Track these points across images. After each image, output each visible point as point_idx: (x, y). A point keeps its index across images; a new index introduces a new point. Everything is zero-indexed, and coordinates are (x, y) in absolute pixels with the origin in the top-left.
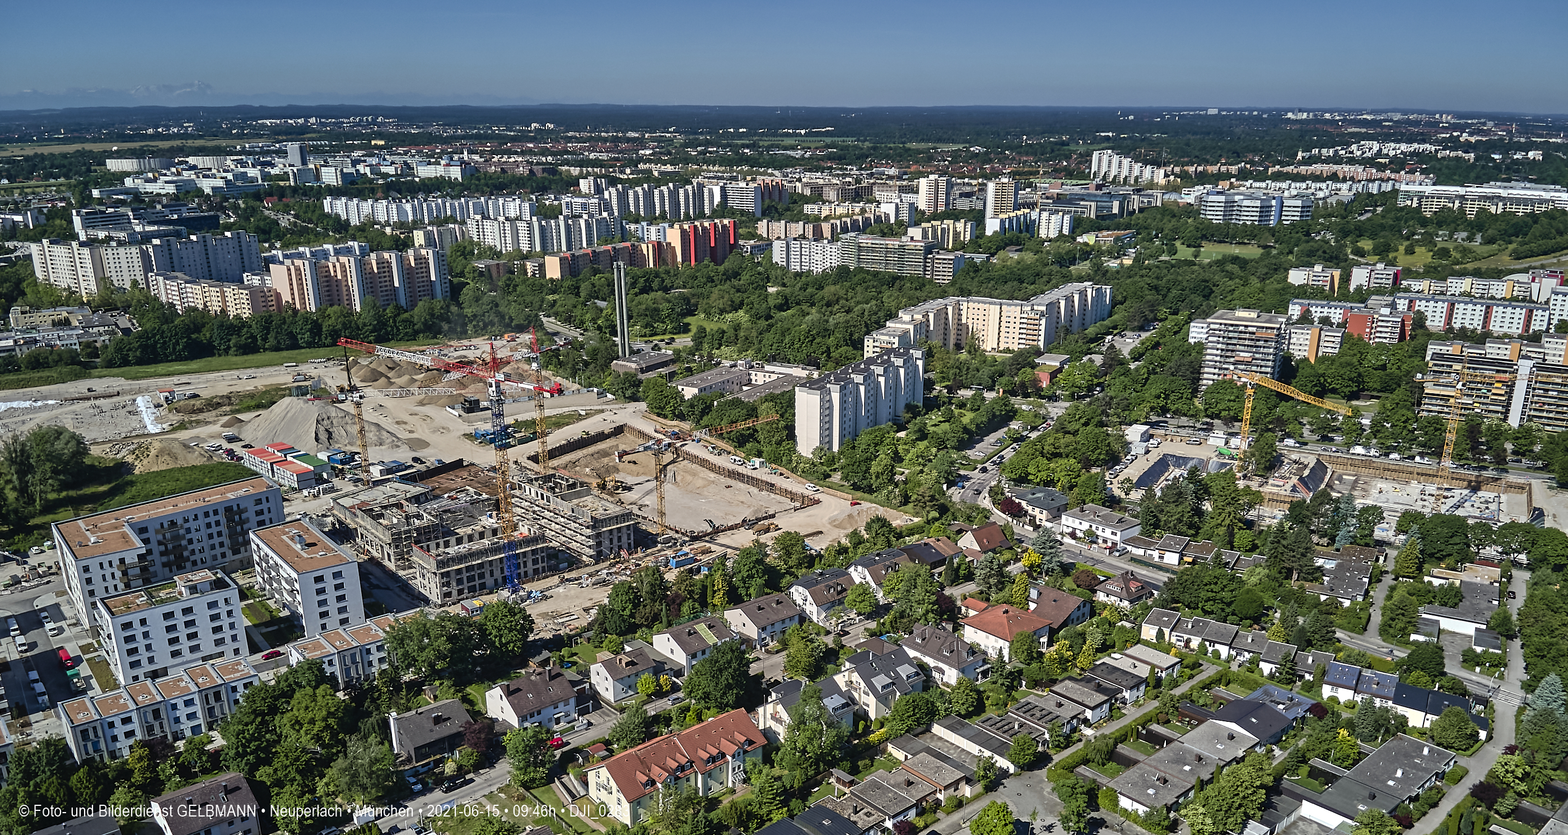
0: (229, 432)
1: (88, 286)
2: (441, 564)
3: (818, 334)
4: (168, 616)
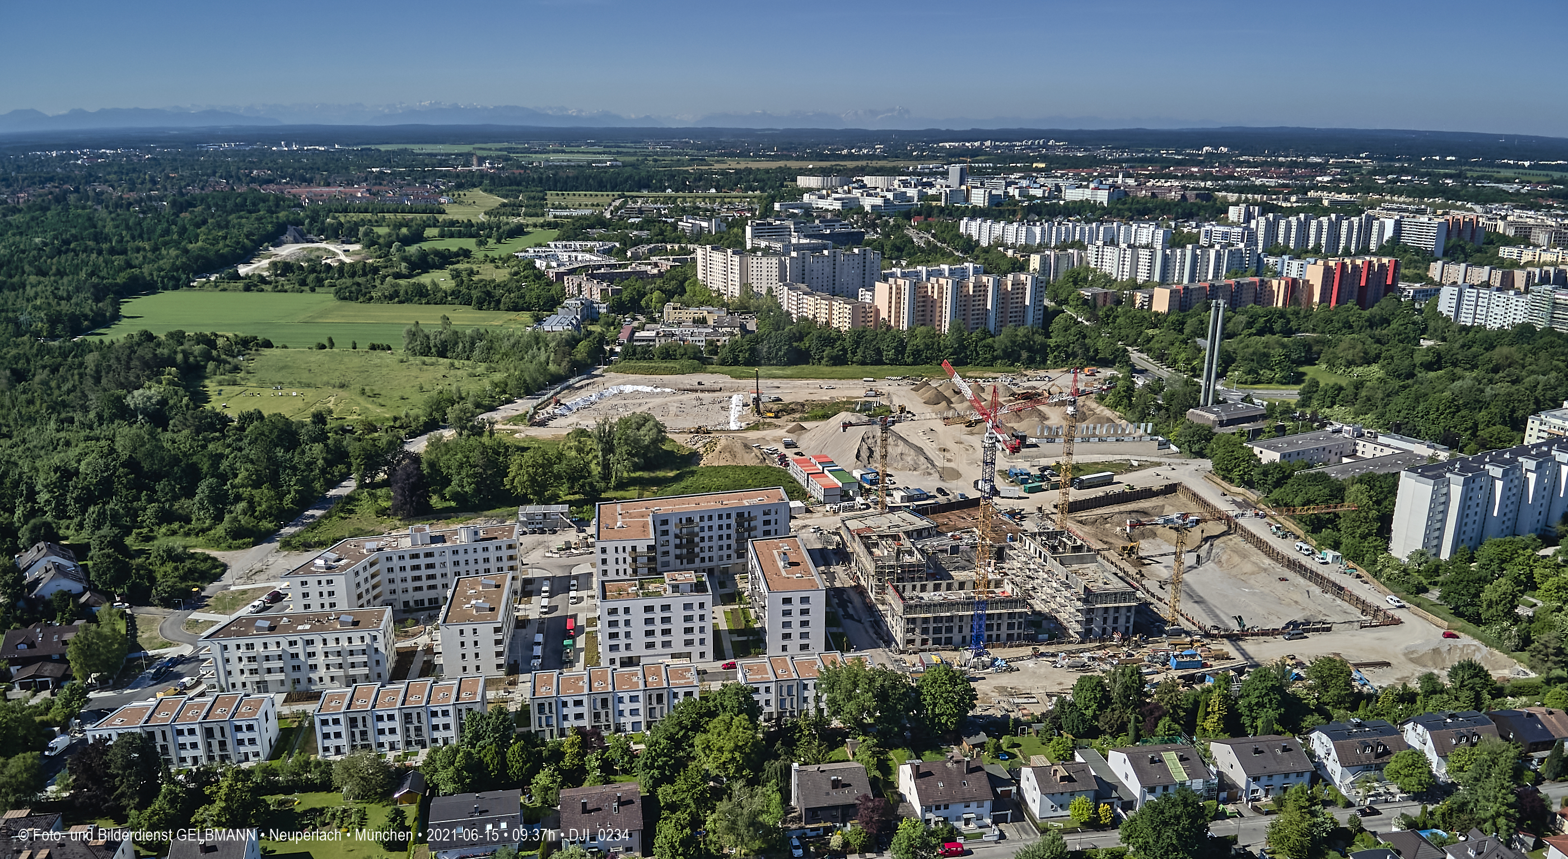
0: (790, 438)
1: (734, 290)
2: (911, 609)
3: (1465, 405)
4: (649, 609)
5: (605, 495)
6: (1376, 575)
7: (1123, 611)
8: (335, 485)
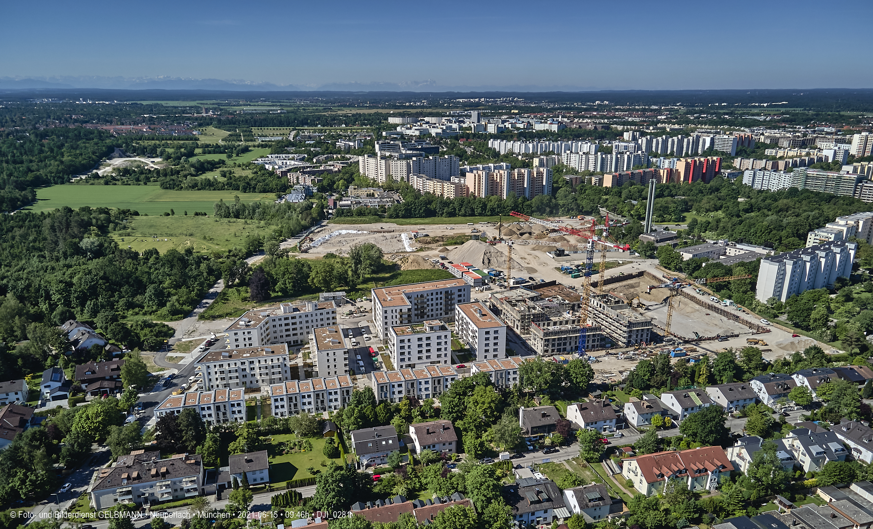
0: (442, 254)
1: (382, 179)
2: (546, 334)
3: (774, 228)
4: (420, 339)
5: (358, 287)
6: (753, 310)
7: (645, 331)
8: (211, 286)
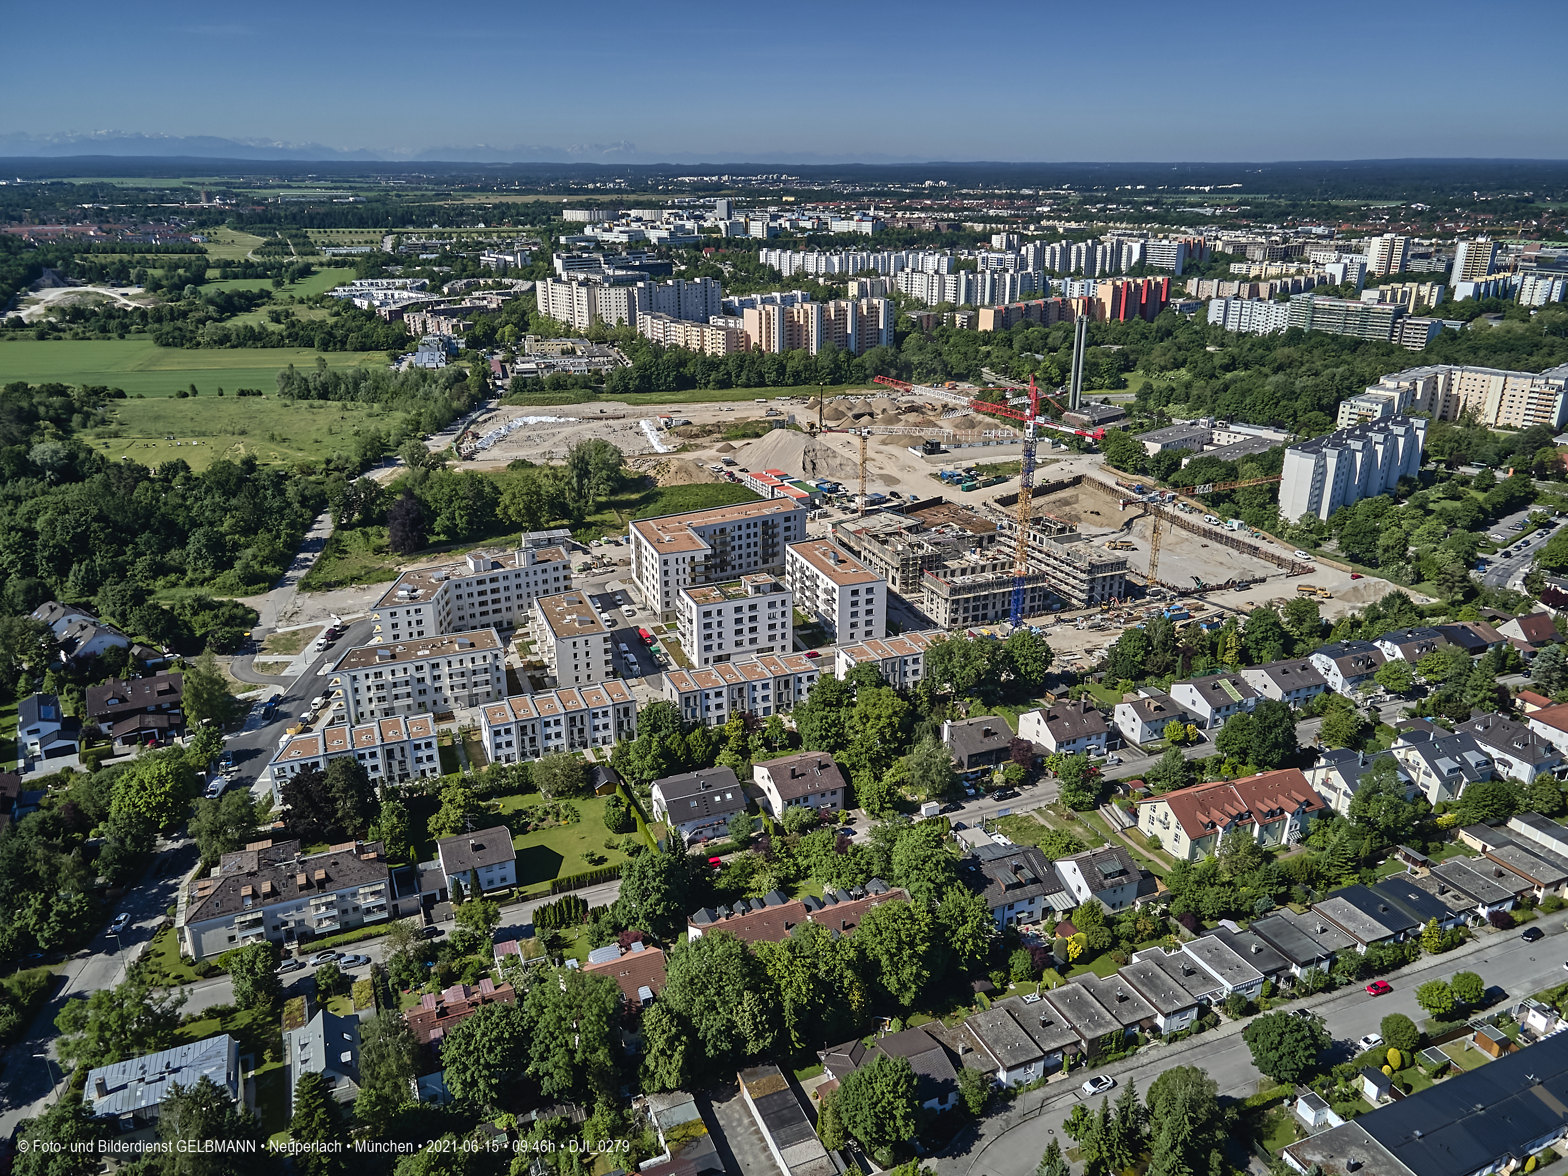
0: (727, 456)
1: (582, 322)
2: (954, 591)
3: (1283, 397)
4: (738, 610)
5: (589, 519)
6: (1280, 535)
7: (1117, 579)
8: (308, 528)
